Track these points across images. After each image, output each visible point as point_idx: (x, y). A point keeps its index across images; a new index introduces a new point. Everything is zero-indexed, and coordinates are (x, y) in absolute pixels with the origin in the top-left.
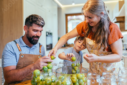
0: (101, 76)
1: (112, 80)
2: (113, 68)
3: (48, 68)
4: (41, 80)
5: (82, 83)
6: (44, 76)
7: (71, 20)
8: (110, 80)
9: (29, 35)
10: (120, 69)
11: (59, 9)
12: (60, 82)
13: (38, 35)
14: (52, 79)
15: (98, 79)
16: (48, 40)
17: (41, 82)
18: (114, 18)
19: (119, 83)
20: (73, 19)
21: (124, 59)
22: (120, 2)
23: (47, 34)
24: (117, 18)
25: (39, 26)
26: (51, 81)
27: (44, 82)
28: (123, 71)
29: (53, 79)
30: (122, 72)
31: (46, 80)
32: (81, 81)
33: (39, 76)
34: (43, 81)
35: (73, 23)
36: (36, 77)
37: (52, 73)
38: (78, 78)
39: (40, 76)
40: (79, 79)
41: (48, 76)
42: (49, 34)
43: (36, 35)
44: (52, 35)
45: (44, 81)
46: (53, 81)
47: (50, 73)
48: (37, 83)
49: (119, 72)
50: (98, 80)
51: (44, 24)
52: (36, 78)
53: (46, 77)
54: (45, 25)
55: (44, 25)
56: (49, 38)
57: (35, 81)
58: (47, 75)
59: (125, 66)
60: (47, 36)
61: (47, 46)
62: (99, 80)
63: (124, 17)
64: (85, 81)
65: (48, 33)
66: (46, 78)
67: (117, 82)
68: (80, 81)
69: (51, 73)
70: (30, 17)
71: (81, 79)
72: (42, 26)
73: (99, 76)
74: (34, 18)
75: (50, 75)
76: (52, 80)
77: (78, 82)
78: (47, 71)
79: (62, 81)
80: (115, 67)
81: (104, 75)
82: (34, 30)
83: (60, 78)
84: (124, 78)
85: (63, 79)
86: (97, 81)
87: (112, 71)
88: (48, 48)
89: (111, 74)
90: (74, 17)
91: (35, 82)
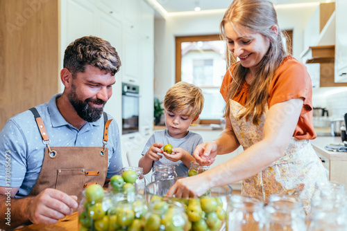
0: (266, 205)
1: (293, 215)
2: (301, 182)
3: (126, 181)
4: (106, 213)
5: (215, 222)
6: (113, 202)
7: (190, 51)
8: (290, 215)
9: (75, 95)
10: (317, 187)
11: (158, 21)
12: (157, 219)
13: (101, 97)
14: (136, 210)
15: (257, 212)
16: (126, 105)
17: (105, 219)
18: (307, 49)
19: (312, 224)
20: (197, 51)
21: (330, 161)
22: (323, 6)
23: (126, 89)
24: (314, 49)
25: (104, 71)
26: (131, 215)
27: (114, 218)
28: (325, 193)
29: (138, 212)
30: (322, 196)
31: (119, 212)
32: (213, 216)
33: (100, 201)
34: (112, 214)
35: (194, 61)
36: (92, 205)
37: (136, 195)
38: (204, 209)
39: (104, 203)
40: (207, 212)
41: (126, 202)
42: (131, 90)
43: (95, 97)
44: (137, 93)
45: (114, 214)
46: (138, 215)
47: (129, 193)
48: (94, 221)
49: (313, 195)
50: (258, 216)
51: (117, 64)
52: (93, 207)
53: (120, 204)
54: (120, 68)
55: (118, 67)
56: (129, 100)
57: (89, 214)
58: (122, 199)
59: (330, 180)
60: (124, 94)
61: (124, 121)
62: (260, 214)
63: (332, 49)
64: (223, 217)
65: (128, 88)
66: (119, 209)
67: (308, 221)
68: (210, 216)
69: (133, 194)
70: (77, 45)
71: (212, 212)
72: (114, 72)
73: (261, 204)
74: (90, 50)
75: (129, 200)
76: (135, 213)
77: (206, 221)
78: (122, 190)
79: (161, 217)
80: (304, 182)
81: (274, 202)
82: (91, 84)
83: (156, 209)
84: (326, 211)
85: (165, 212)
86: (256, 217)
87: (295, 192)
88: (126, 126)
89: (293, 199)
90: (200, 45)
91: (89, 218)
